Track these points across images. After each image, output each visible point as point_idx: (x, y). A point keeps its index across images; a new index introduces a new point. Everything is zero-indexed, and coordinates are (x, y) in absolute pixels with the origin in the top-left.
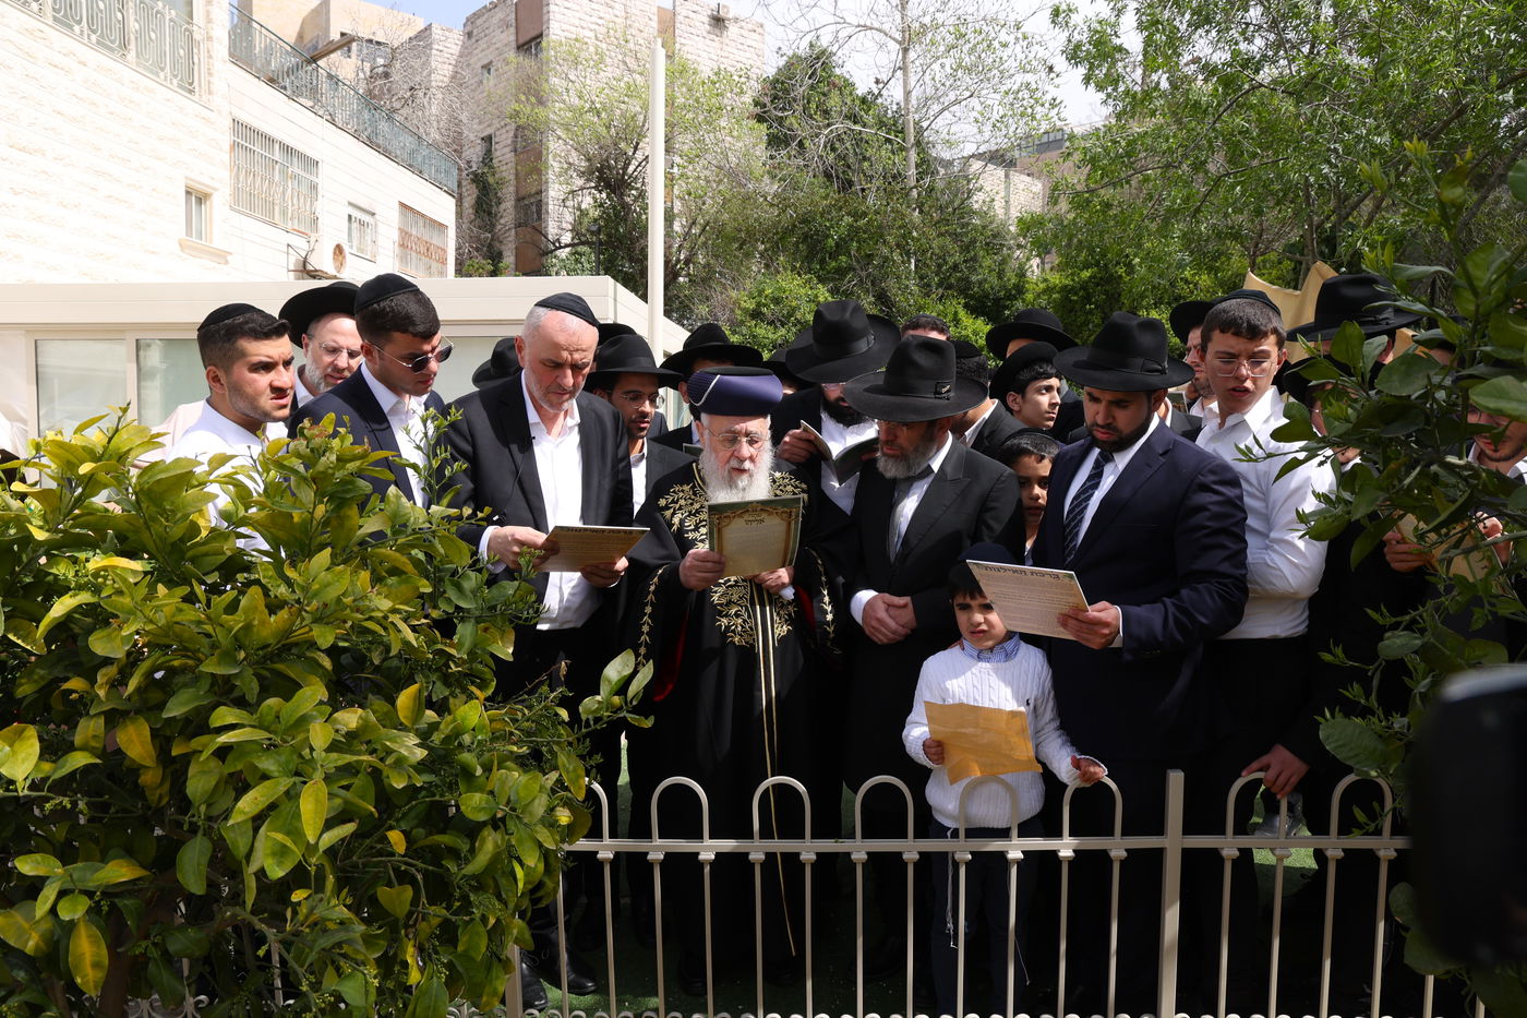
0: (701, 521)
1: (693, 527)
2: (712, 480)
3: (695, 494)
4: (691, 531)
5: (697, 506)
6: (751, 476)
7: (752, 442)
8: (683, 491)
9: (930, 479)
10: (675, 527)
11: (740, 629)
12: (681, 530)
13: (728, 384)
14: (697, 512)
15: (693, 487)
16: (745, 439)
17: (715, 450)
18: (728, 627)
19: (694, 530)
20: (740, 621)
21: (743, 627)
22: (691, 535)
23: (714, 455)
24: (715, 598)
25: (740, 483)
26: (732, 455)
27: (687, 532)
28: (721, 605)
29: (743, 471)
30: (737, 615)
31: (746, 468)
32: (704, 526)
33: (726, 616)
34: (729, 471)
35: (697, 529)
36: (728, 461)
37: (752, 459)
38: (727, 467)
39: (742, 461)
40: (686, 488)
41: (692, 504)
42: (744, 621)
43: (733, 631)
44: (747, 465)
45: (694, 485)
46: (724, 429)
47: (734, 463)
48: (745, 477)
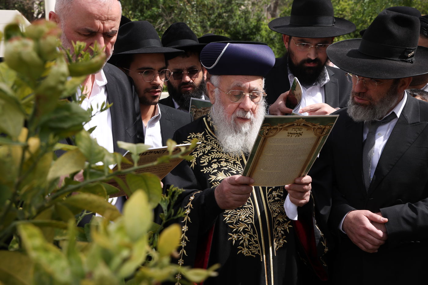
0: (212, 159)
1: (206, 164)
2: (220, 128)
3: (206, 139)
4: (205, 166)
5: (209, 148)
6: (251, 123)
7: (253, 98)
8: (197, 137)
9: (394, 122)
10: (193, 165)
11: (247, 242)
12: (199, 166)
13: (236, 49)
14: (209, 152)
15: (204, 135)
16: (248, 95)
17: (224, 103)
18: (238, 241)
19: (208, 166)
20: (247, 236)
21: (249, 241)
22: (205, 170)
23: (222, 107)
24: (227, 218)
25: (243, 128)
26: (238, 106)
27: (202, 168)
28: (232, 224)
29: (245, 119)
30: (245, 231)
31: (249, 118)
32: (215, 163)
33: (236, 232)
34: (235, 120)
35: (210, 164)
36: (234, 112)
37: (253, 111)
38: (233, 116)
39: (245, 111)
40: (200, 135)
41: (205, 147)
42: (251, 236)
43: (242, 245)
44: (249, 115)
45: (205, 132)
46: (232, 85)
47: (239, 114)
48: (247, 124)
